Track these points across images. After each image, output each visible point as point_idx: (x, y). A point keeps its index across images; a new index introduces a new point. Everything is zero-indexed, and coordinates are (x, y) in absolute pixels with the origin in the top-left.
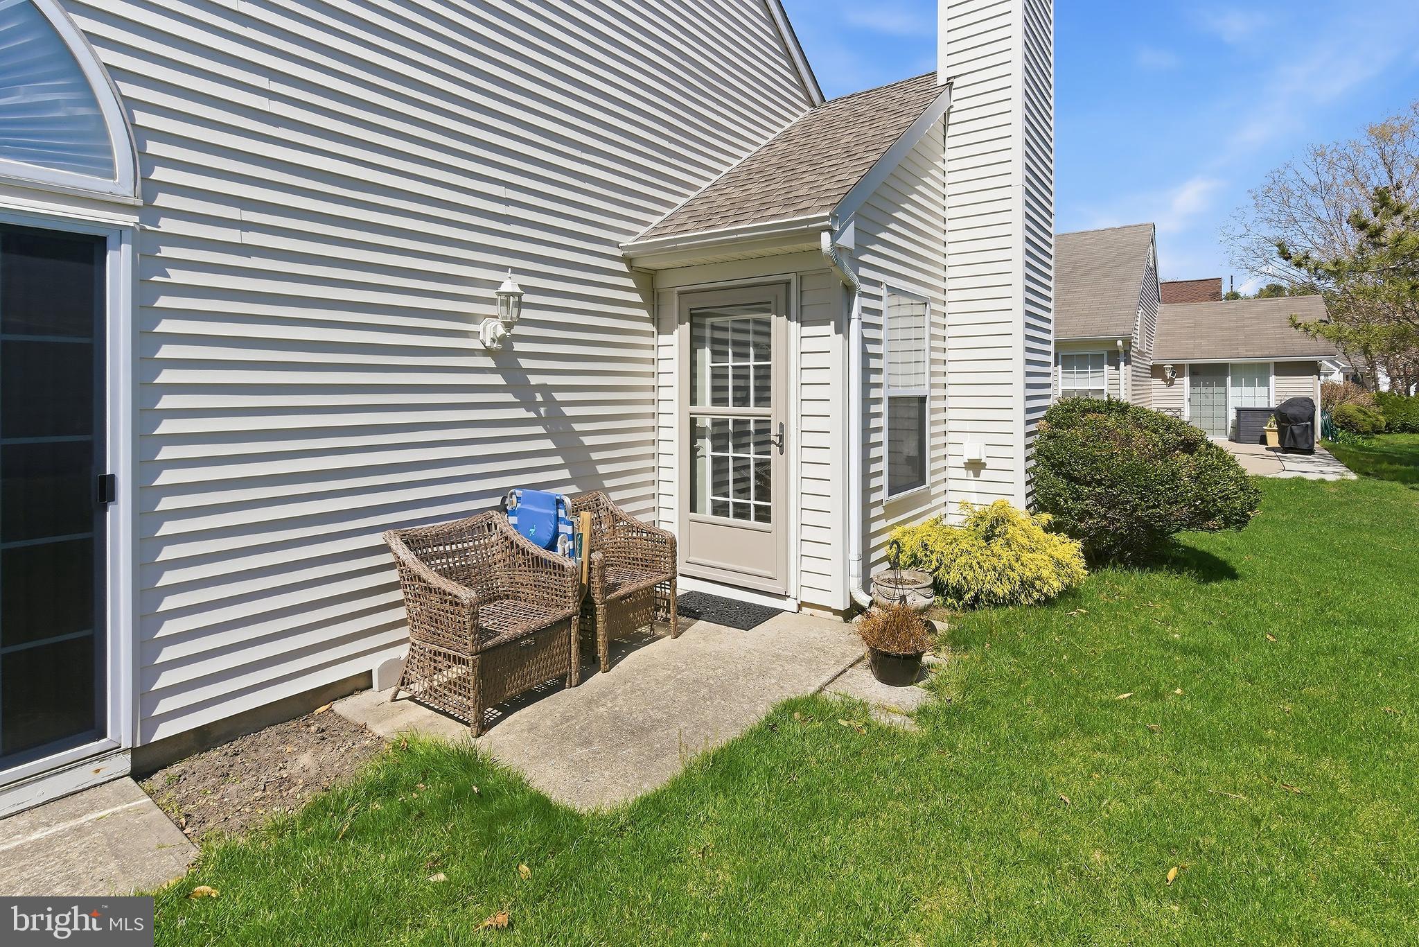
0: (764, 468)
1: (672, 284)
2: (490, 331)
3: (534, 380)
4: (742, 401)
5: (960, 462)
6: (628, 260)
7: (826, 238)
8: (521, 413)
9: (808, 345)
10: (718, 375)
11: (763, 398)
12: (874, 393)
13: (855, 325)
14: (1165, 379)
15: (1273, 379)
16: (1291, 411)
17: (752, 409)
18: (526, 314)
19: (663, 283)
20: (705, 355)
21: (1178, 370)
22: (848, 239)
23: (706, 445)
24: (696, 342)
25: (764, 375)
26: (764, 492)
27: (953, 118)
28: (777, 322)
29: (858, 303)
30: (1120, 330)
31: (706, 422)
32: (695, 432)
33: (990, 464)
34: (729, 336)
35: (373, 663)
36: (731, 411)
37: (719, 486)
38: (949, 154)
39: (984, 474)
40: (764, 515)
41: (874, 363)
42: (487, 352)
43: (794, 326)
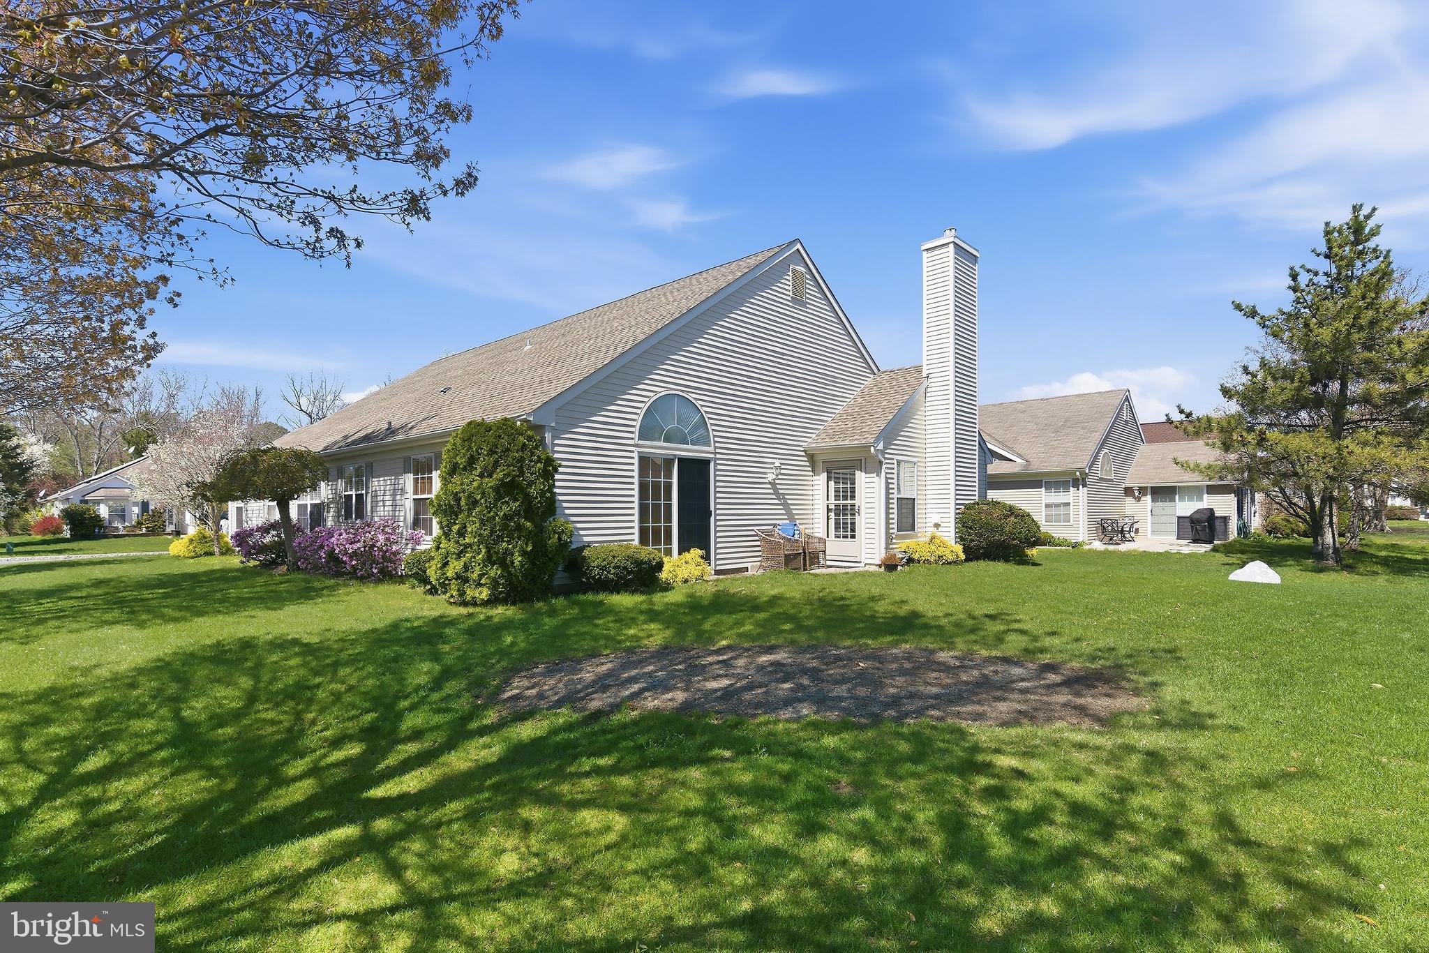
0: (853, 524)
1: (819, 459)
2: (771, 477)
3: (780, 491)
4: (845, 498)
5: (931, 524)
6: (805, 451)
7: (872, 449)
8: (777, 502)
9: (868, 480)
10: (837, 491)
11: (853, 497)
12: (891, 496)
13: (883, 474)
14: (1134, 497)
15: (1205, 496)
16: (1196, 516)
17: (849, 501)
18: (782, 471)
19: (817, 458)
20: (832, 483)
21: (1143, 491)
22: (880, 447)
23: (832, 515)
24: (829, 479)
25: (853, 491)
26: (853, 530)
27: (929, 390)
28: (858, 473)
29: (884, 466)
30: (1079, 466)
31: (832, 507)
32: (829, 510)
33: (942, 525)
34: (841, 476)
35: (749, 565)
36: (841, 502)
37: (837, 528)
38: (928, 404)
39: (940, 529)
40: (853, 537)
41: (891, 486)
42: (770, 483)
43: (863, 474)
